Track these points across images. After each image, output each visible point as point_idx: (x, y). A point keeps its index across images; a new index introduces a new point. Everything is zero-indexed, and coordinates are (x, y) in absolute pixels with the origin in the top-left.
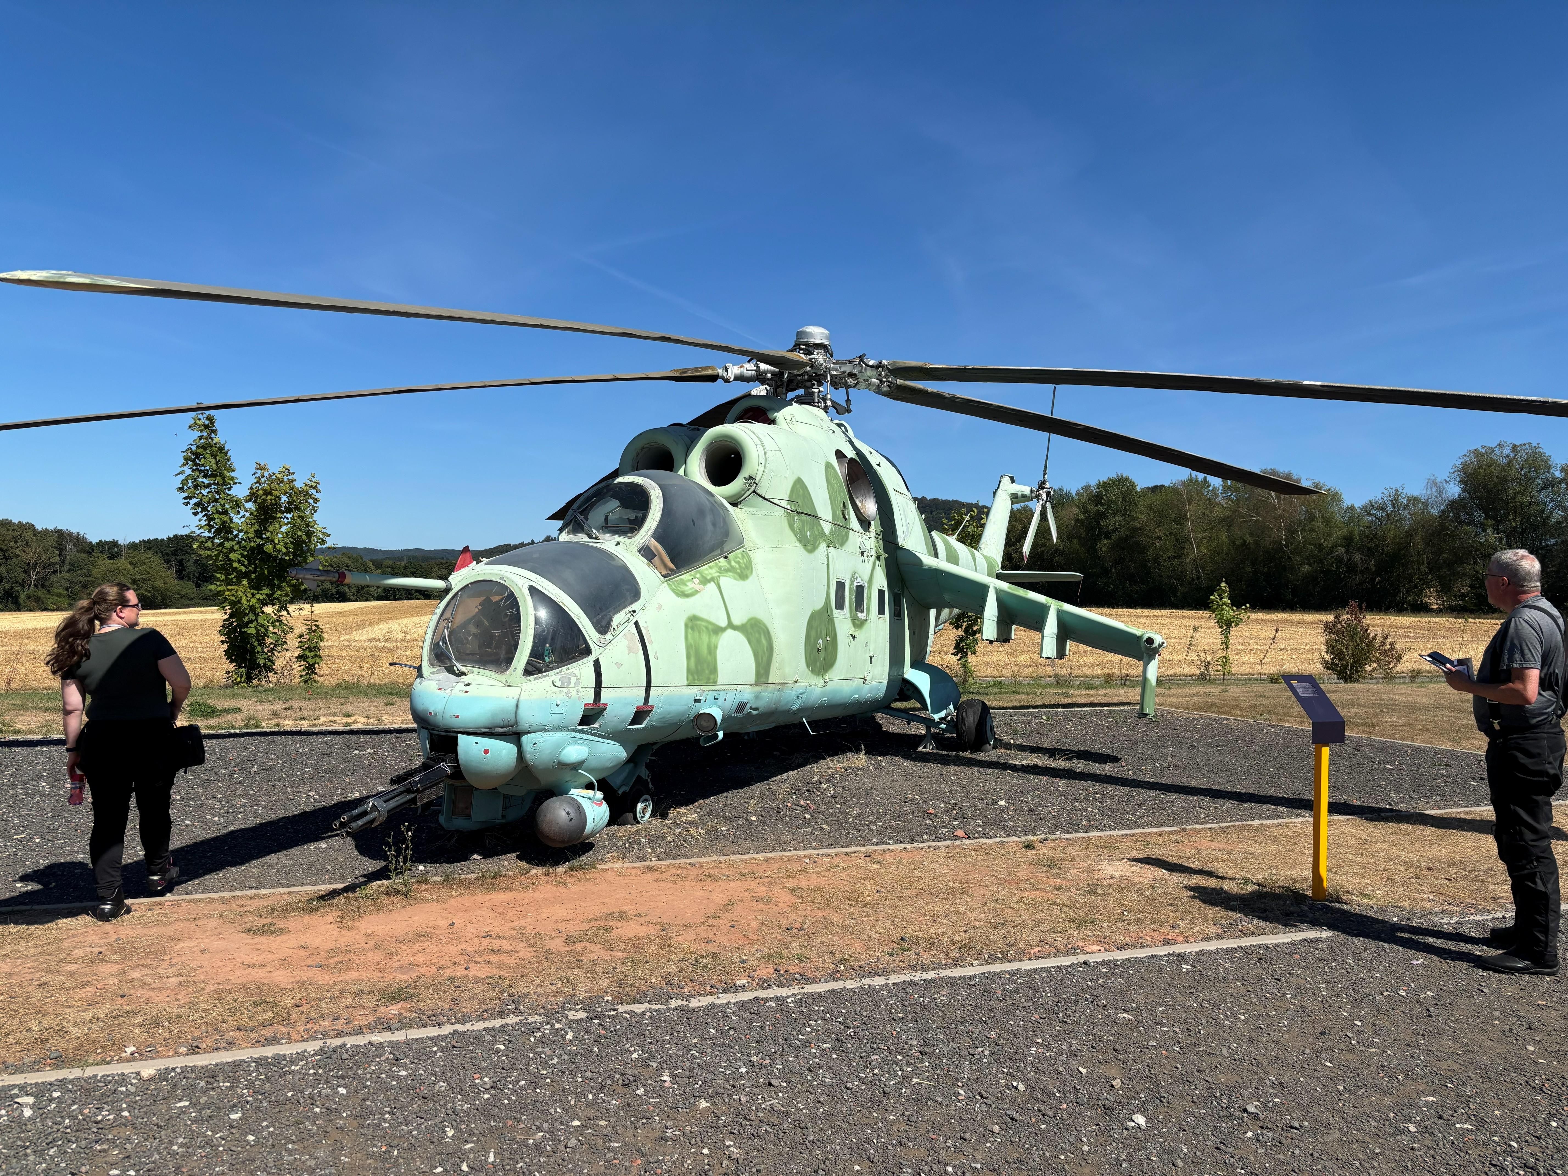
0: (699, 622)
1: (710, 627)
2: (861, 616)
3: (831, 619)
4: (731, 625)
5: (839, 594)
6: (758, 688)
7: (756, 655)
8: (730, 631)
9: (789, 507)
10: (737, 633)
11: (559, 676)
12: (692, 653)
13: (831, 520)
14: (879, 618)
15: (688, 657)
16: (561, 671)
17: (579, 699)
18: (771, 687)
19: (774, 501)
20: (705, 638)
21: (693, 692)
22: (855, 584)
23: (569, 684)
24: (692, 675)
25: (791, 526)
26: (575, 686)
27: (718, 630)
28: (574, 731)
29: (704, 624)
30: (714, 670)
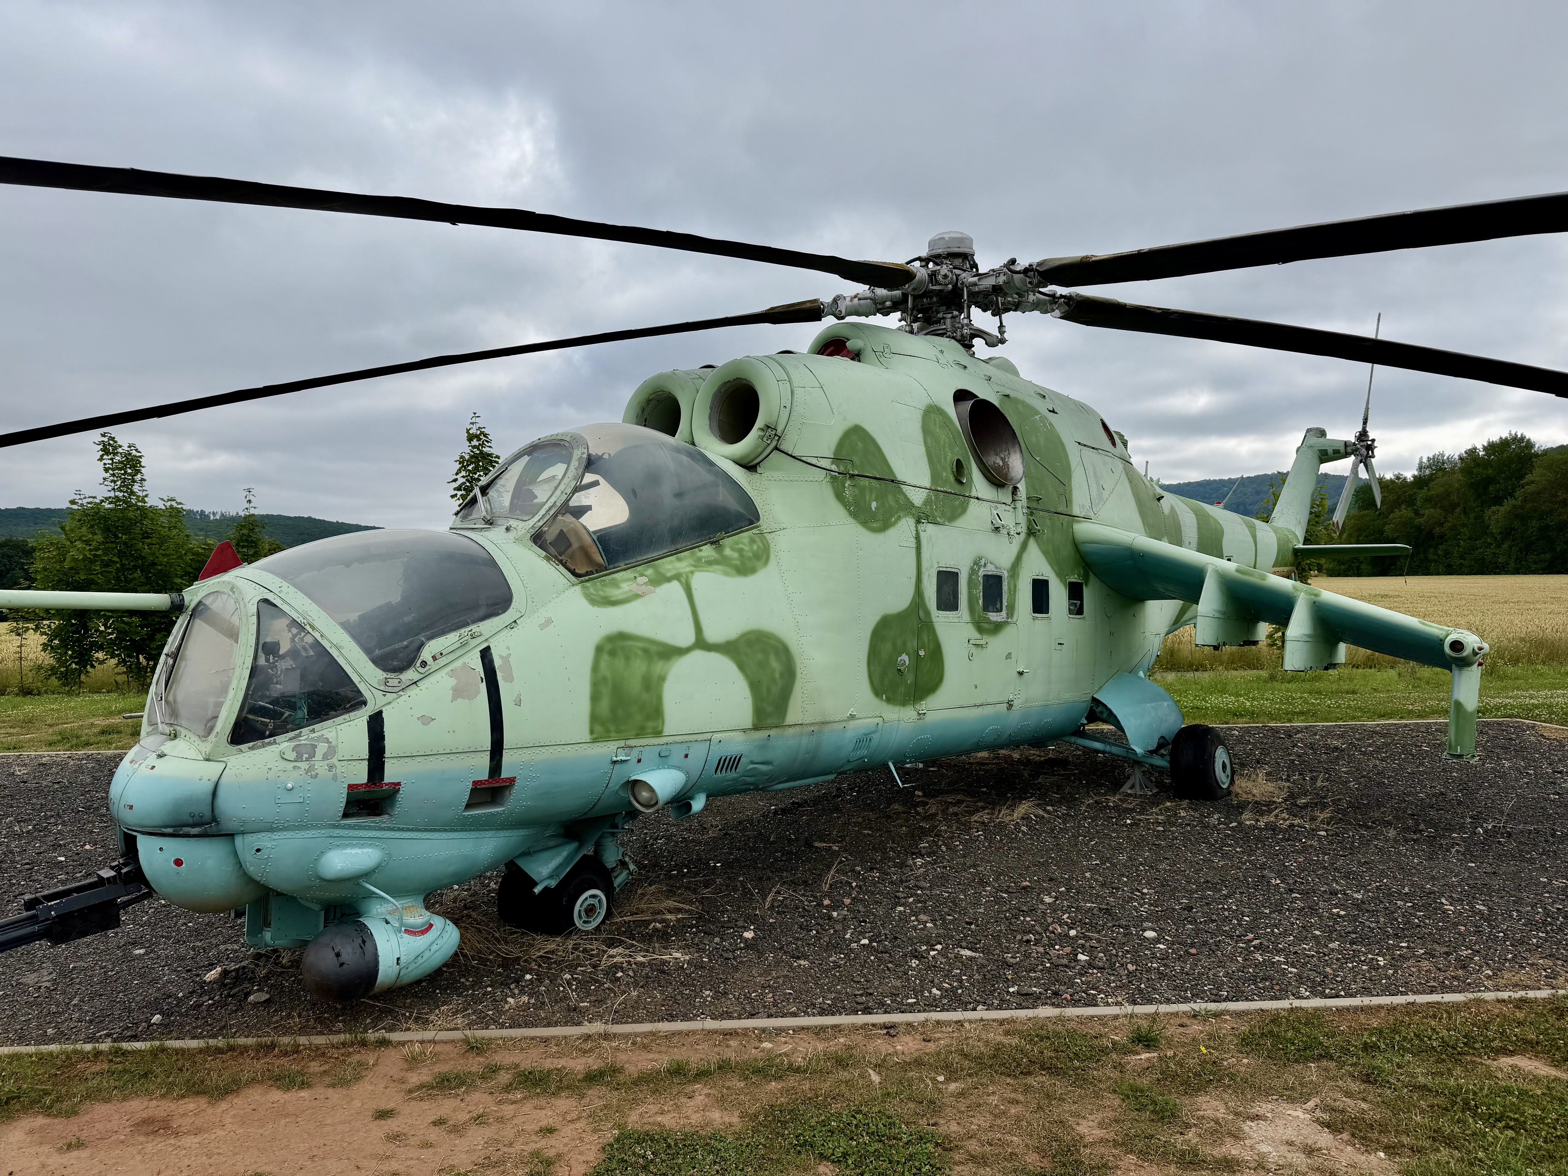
0: (629, 643)
1: (653, 648)
2: (994, 617)
3: (927, 626)
4: (701, 643)
5: (947, 589)
6: (762, 734)
7: (755, 686)
8: (698, 655)
9: (834, 467)
10: (714, 656)
11: (293, 744)
12: (605, 691)
13: (928, 485)
14: (1034, 619)
15: (595, 698)
16: (300, 735)
17: (335, 778)
18: (790, 731)
19: (809, 460)
20: (639, 667)
21: (609, 749)
22: (981, 573)
23: (312, 755)
24: (603, 724)
25: (839, 496)
26: (325, 757)
27: (670, 653)
28: (335, 827)
29: (640, 644)
30: (656, 712)
